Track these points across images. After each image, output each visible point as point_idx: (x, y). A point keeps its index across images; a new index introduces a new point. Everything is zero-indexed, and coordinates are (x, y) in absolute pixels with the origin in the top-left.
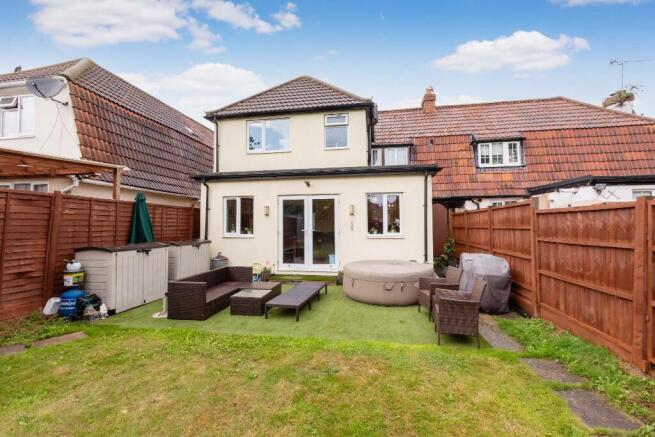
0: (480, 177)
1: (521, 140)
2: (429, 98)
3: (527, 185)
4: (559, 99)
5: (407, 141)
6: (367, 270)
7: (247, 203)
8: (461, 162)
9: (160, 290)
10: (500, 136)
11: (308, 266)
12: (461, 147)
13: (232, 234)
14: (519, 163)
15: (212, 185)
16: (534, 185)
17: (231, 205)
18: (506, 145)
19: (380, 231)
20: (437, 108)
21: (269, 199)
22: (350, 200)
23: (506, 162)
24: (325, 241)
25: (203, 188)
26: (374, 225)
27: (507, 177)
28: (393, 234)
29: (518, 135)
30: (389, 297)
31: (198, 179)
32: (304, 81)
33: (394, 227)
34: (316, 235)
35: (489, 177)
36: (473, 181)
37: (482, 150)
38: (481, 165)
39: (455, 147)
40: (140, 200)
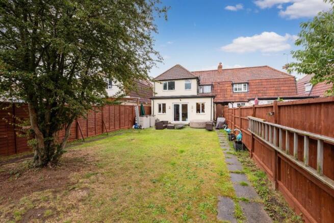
0: (234, 95)
1: (248, 83)
2: (220, 67)
3: (249, 98)
4: (266, 66)
5: (211, 83)
6: (195, 121)
7: (164, 105)
8: (228, 91)
9: (153, 124)
10: (241, 82)
11: (181, 122)
12: (228, 85)
13: (160, 113)
14: (247, 91)
15: (154, 100)
16: (250, 98)
17: (160, 105)
18: (243, 85)
19: (200, 112)
20: (223, 70)
21: (170, 104)
22: (192, 104)
23: (243, 91)
24: (185, 116)
25: (152, 101)
26: (198, 111)
27: (243, 95)
28: (203, 113)
29: (247, 81)
30: (200, 127)
31: (151, 99)
32: (178, 66)
33: (203, 111)
34: (183, 114)
35: (237, 95)
36: (231, 96)
37: (235, 86)
38: (234, 91)
39: (227, 85)
40: (142, 106)
